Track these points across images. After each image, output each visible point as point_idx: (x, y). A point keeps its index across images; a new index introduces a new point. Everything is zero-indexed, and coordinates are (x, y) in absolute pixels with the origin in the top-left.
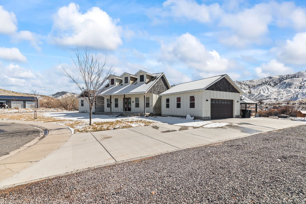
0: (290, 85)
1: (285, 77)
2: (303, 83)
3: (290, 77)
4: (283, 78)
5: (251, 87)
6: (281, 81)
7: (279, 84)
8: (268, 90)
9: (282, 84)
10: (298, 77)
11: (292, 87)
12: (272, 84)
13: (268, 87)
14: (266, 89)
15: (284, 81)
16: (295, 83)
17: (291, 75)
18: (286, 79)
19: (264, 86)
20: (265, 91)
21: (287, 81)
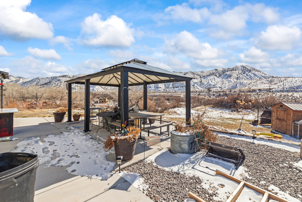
0: (230, 76)
1: (227, 69)
2: (239, 75)
3: (230, 70)
4: (225, 71)
5: (202, 77)
6: (224, 73)
7: (222, 76)
8: (215, 80)
9: (225, 75)
10: (235, 70)
11: (232, 78)
12: (218, 75)
13: (215, 77)
14: (213, 79)
15: (226, 73)
16: (233, 75)
17: (230, 68)
18: (228, 71)
19: (212, 77)
20: (212, 80)
21: (228, 73)
